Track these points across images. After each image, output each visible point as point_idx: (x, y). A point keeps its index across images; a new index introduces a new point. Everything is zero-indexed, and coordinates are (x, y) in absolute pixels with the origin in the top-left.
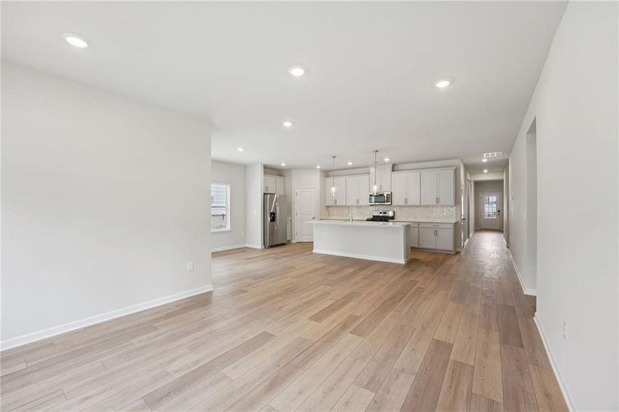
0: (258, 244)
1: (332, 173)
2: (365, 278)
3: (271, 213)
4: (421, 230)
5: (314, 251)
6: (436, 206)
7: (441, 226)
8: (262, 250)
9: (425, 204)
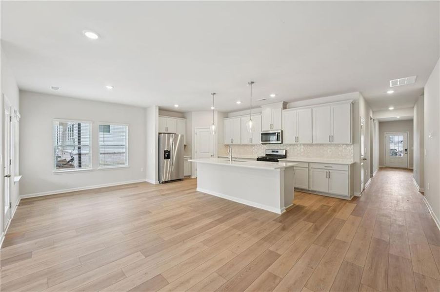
0: (153, 179)
1: (231, 113)
2: (236, 227)
3: (165, 152)
4: (311, 170)
5: (198, 189)
6: (328, 145)
7: (335, 167)
8: (156, 185)
9: (318, 142)
